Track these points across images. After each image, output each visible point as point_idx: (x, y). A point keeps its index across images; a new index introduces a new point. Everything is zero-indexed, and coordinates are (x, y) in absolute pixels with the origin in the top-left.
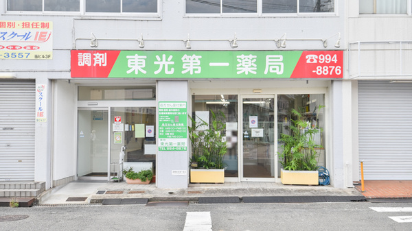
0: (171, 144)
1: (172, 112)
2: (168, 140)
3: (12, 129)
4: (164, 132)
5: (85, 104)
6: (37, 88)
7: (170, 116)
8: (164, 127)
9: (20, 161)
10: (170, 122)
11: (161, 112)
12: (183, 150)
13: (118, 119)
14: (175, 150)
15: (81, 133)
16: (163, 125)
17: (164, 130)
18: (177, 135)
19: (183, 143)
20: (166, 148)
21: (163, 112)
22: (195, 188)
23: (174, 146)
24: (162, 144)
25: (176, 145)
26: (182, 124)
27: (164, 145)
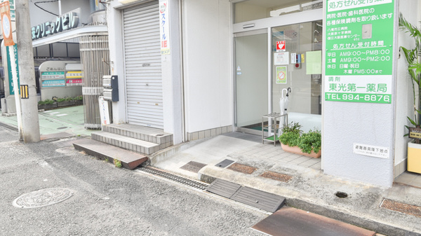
0: (352, 87)
1: (355, 16)
2: (346, 80)
3: (149, 65)
4: (338, 63)
5: (240, 27)
6: (160, 8)
7: (350, 26)
8: (338, 52)
9: (157, 105)
10: (350, 41)
11: (331, 20)
12: (382, 102)
13: (281, 46)
14: (362, 101)
15: (239, 69)
16: (335, 46)
17: (338, 58)
18: (367, 67)
19: (382, 87)
20: (340, 95)
21: (336, 19)
22: (412, 191)
23: (358, 91)
24: (333, 86)
25: (364, 91)
26: (381, 43)
27: (338, 90)
